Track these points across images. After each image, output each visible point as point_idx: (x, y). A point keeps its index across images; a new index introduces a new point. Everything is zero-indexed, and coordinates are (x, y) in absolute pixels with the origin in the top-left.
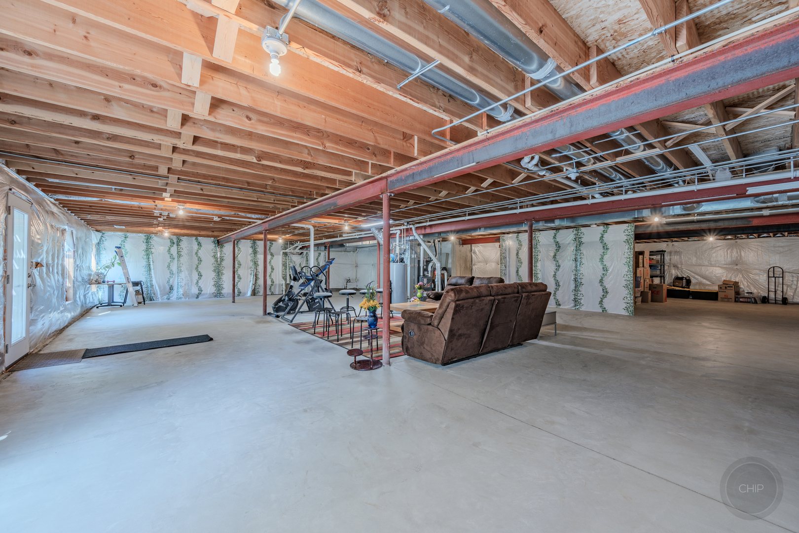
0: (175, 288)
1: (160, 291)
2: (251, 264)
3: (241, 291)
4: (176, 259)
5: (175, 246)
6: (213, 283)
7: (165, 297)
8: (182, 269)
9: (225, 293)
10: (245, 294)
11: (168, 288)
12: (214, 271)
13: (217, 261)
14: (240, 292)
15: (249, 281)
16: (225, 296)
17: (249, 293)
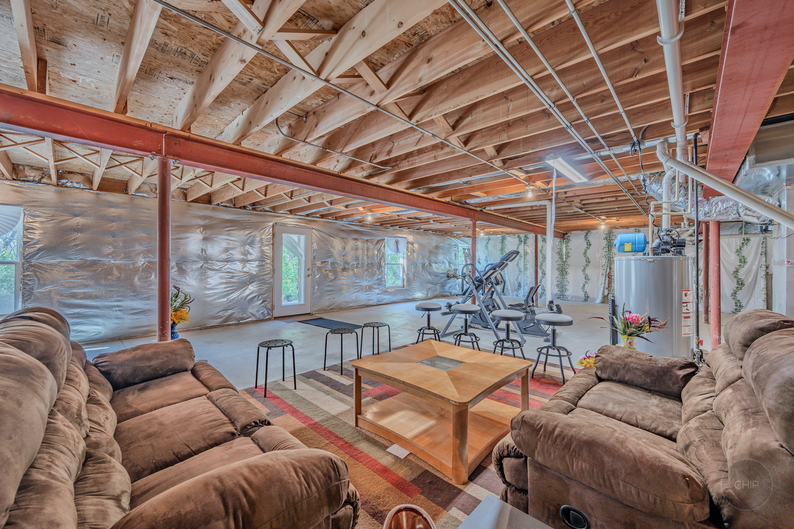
0: (522, 285)
1: (511, 287)
2: (604, 261)
3: (590, 295)
4: (523, 257)
5: (522, 244)
6: (556, 283)
7: (515, 293)
8: (528, 266)
9: (569, 296)
10: (594, 299)
11: (517, 285)
12: (558, 269)
13: (561, 258)
14: (588, 297)
15: (600, 283)
16: (569, 298)
17: (599, 300)
